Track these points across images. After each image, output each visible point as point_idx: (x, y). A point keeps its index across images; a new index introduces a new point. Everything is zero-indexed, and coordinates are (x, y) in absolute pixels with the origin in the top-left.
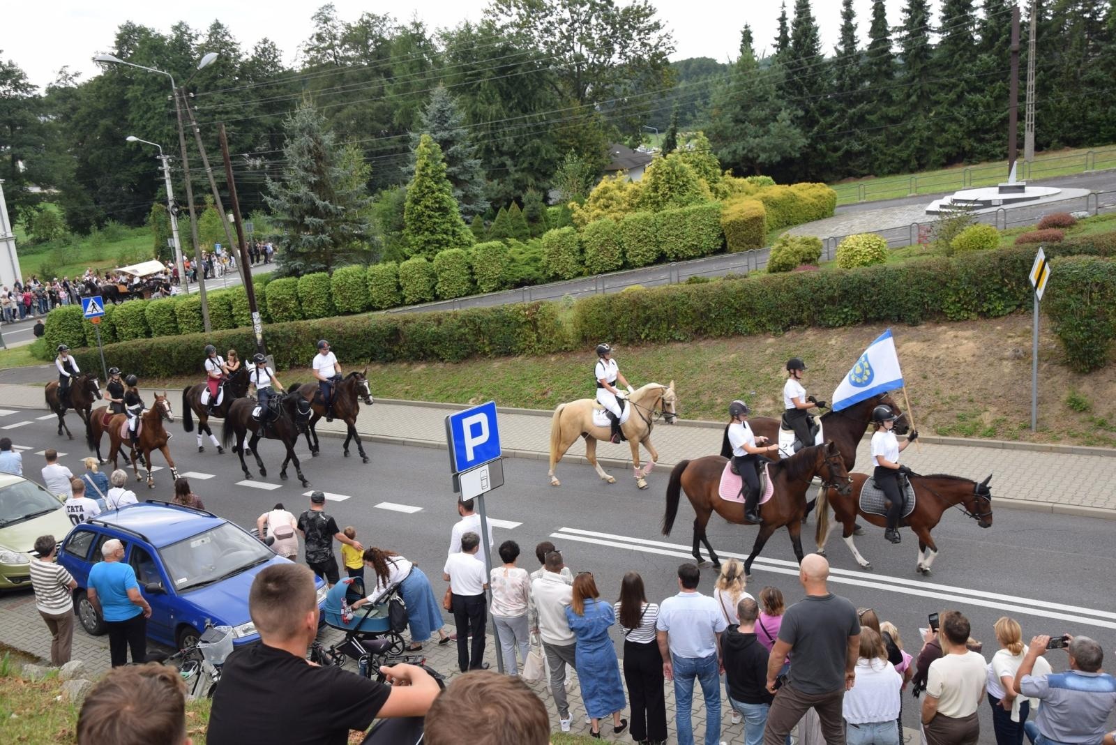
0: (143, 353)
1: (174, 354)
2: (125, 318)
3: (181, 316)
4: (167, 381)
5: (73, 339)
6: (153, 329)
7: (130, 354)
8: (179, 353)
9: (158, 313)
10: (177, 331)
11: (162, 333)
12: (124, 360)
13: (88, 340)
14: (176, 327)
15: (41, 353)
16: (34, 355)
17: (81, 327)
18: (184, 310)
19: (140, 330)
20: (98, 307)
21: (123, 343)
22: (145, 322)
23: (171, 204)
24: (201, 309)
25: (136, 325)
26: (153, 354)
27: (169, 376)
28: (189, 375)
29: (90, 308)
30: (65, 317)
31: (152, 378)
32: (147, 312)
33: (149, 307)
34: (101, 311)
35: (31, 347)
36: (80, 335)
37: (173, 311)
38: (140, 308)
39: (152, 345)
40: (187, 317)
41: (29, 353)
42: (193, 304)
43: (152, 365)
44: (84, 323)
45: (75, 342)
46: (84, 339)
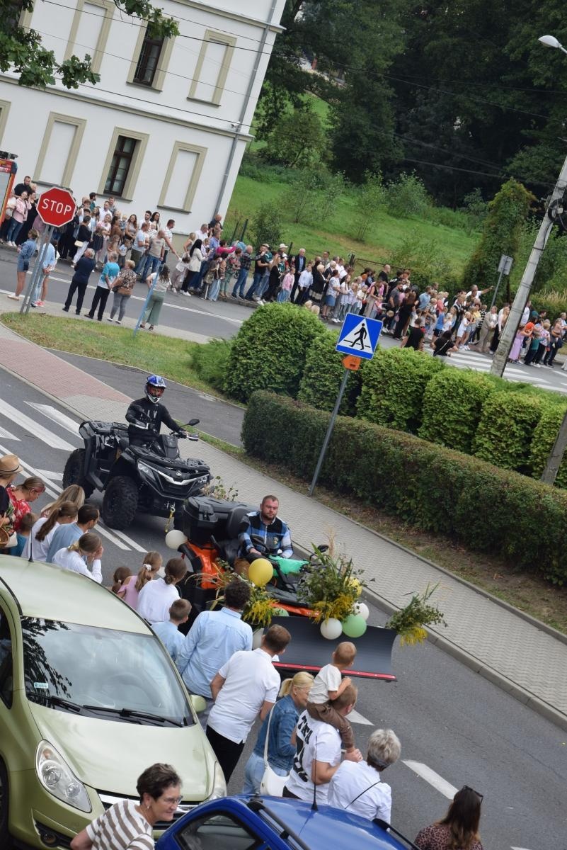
0: (405, 463)
1: (465, 495)
2: (387, 376)
3: (491, 421)
4: (423, 539)
5: (279, 371)
6: (426, 419)
7: (383, 453)
8: (476, 497)
9: (450, 396)
10: (468, 446)
11: (438, 435)
12: (364, 461)
13: (302, 384)
14: (470, 437)
15: (210, 368)
16: (195, 366)
17: (303, 356)
18: (501, 412)
19: (401, 411)
20: (367, 341)
21: (364, 423)
22: (418, 401)
23: (557, 195)
24: (534, 425)
25: (400, 398)
26: (424, 474)
27: (431, 532)
28: (472, 550)
29: (352, 336)
30: (285, 325)
31: (399, 519)
32: (431, 385)
33: (438, 376)
34: (369, 350)
35: (197, 350)
36: (294, 371)
37: (479, 404)
38: (423, 371)
39: (431, 458)
40: (502, 426)
41: (187, 357)
42: (524, 408)
43: (411, 495)
44: (311, 352)
45: (279, 378)
46: (296, 380)
